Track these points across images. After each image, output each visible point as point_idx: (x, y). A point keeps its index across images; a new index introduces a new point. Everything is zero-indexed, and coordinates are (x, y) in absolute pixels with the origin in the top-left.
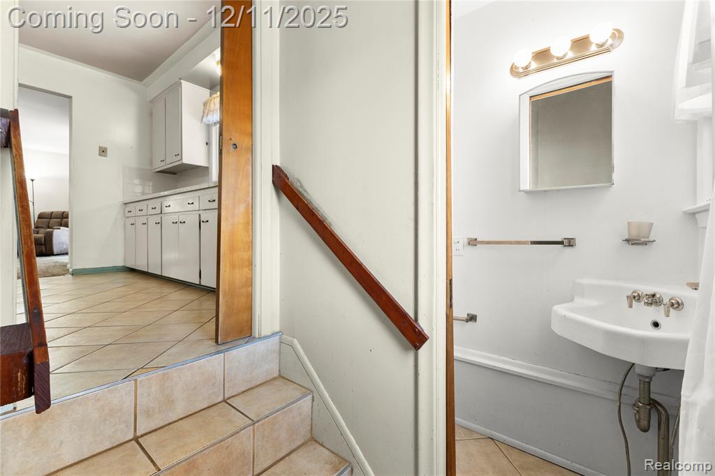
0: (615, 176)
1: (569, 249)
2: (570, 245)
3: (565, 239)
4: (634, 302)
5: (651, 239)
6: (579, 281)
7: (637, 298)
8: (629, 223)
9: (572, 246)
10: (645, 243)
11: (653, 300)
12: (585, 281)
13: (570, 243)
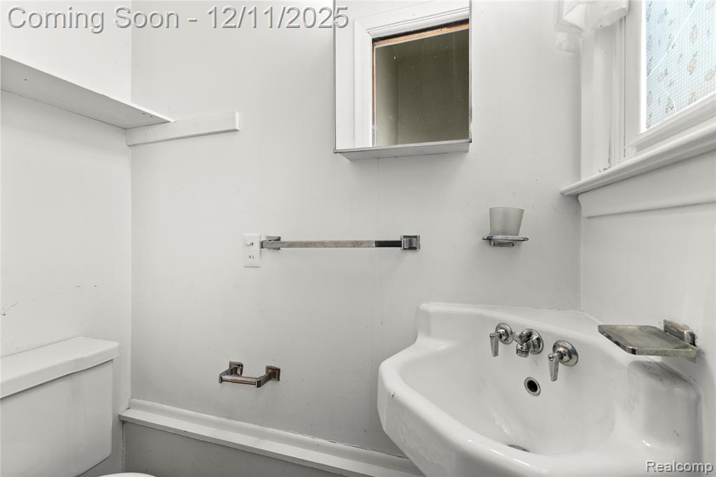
0: (473, 127)
1: (410, 254)
2: (412, 248)
3: (405, 237)
4: (500, 343)
5: (520, 237)
6: (424, 306)
7: (504, 338)
8: (490, 209)
9: (415, 248)
10: (511, 244)
11: (530, 343)
12: (432, 307)
13: (411, 244)
